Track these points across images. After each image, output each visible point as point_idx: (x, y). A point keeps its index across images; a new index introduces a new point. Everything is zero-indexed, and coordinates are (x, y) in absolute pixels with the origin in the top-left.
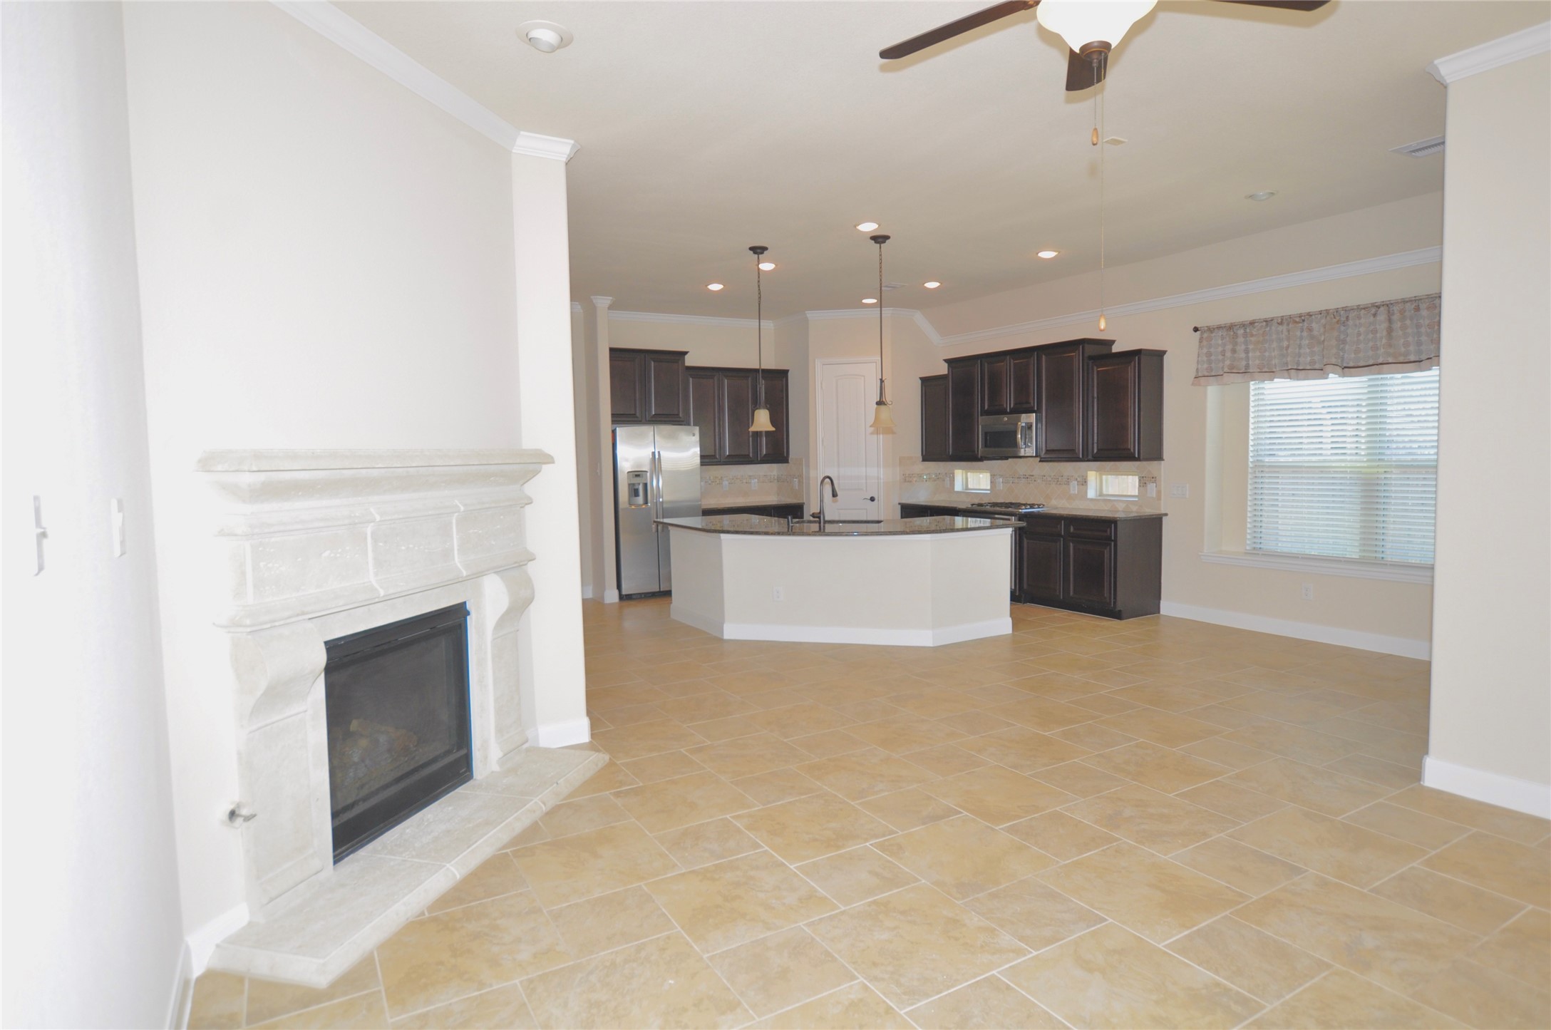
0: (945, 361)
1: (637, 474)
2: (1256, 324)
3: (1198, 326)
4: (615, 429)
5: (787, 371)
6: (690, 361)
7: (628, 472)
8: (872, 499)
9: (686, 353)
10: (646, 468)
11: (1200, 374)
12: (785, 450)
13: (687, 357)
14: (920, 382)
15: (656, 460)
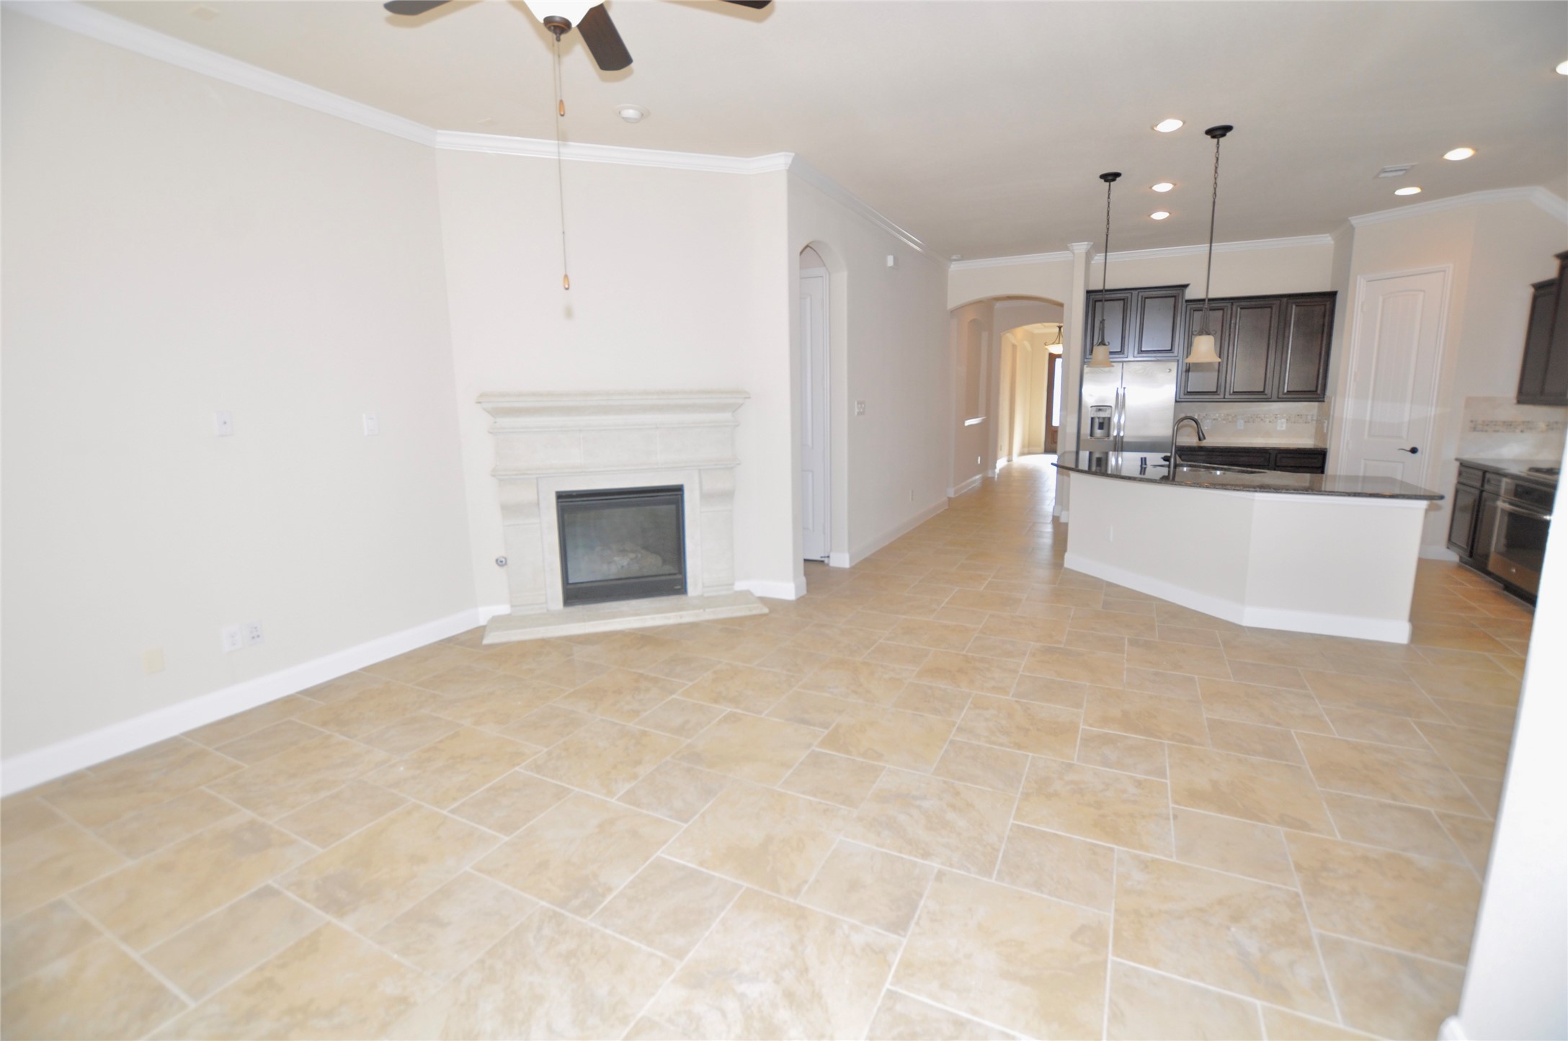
0: (1557, 257)
1: (1099, 408)
5: (1334, 293)
7: (1092, 407)
8: (1414, 451)
9: (1186, 286)
10: (1113, 404)
12: (1320, 387)
13: (1188, 290)
15: (1121, 402)
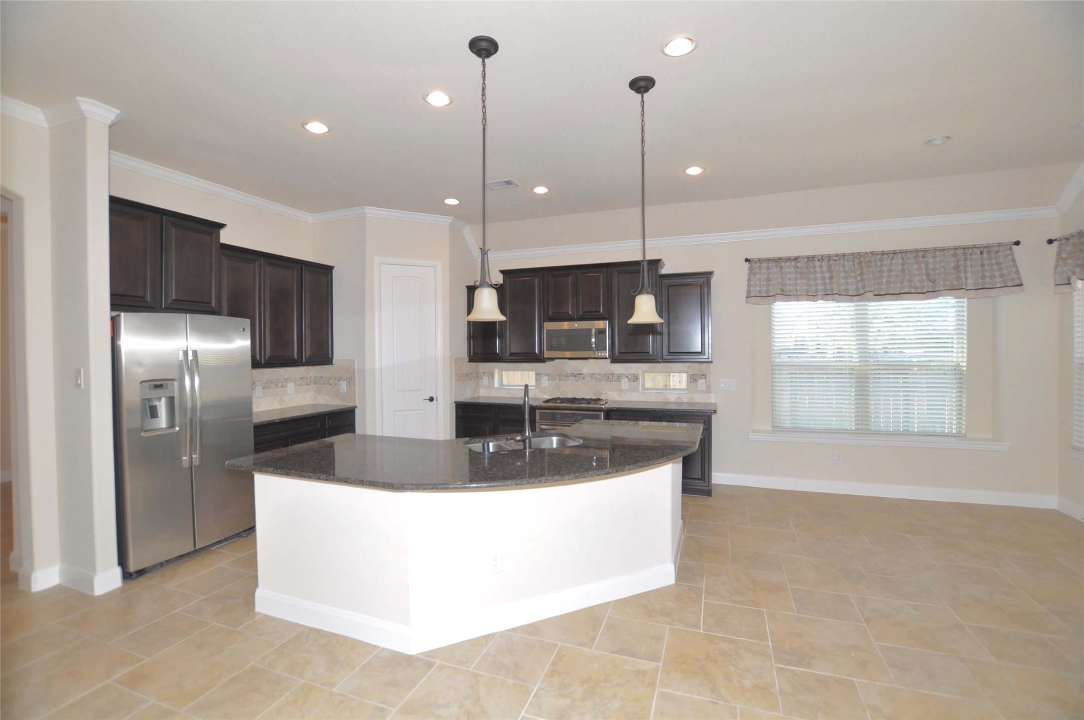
0: (502, 272)
1: (157, 384)
2: (799, 259)
3: (749, 257)
4: (119, 316)
5: (333, 267)
6: (226, 237)
7: (143, 382)
8: (431, 399)
9: (222, 226)
11: (752, 295)
12: (330, 351)
13: (223, 233)
14: (466, 289)
